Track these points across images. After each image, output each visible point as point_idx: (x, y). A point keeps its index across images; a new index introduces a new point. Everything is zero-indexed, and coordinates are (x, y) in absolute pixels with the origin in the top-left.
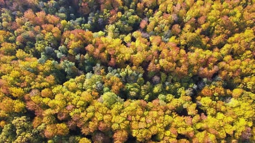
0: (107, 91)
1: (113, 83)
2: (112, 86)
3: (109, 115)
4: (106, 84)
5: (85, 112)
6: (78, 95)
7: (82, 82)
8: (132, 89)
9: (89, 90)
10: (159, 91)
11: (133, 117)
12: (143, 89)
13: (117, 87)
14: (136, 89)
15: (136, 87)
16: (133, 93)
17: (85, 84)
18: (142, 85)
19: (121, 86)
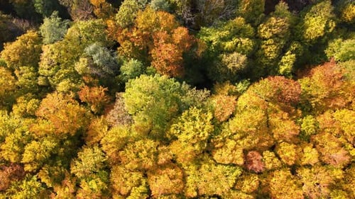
0: (136, 74)
1: (149, 39)
2: (148, 49)
3: (172, 172)
4: (125, 47)
5: (67, 181)
6: (25, 115)
7: (31, 58)
8: (229, 44)
9: (63, 86)
10: (327, 28)
11: (268, 155)
12: (267, 35)
13: (170, 47)
14: (245, 41)
15: (238, 33)
16: (236, 60)
17: (44, 65)
18: (263, 21)
19: (183, 41)
